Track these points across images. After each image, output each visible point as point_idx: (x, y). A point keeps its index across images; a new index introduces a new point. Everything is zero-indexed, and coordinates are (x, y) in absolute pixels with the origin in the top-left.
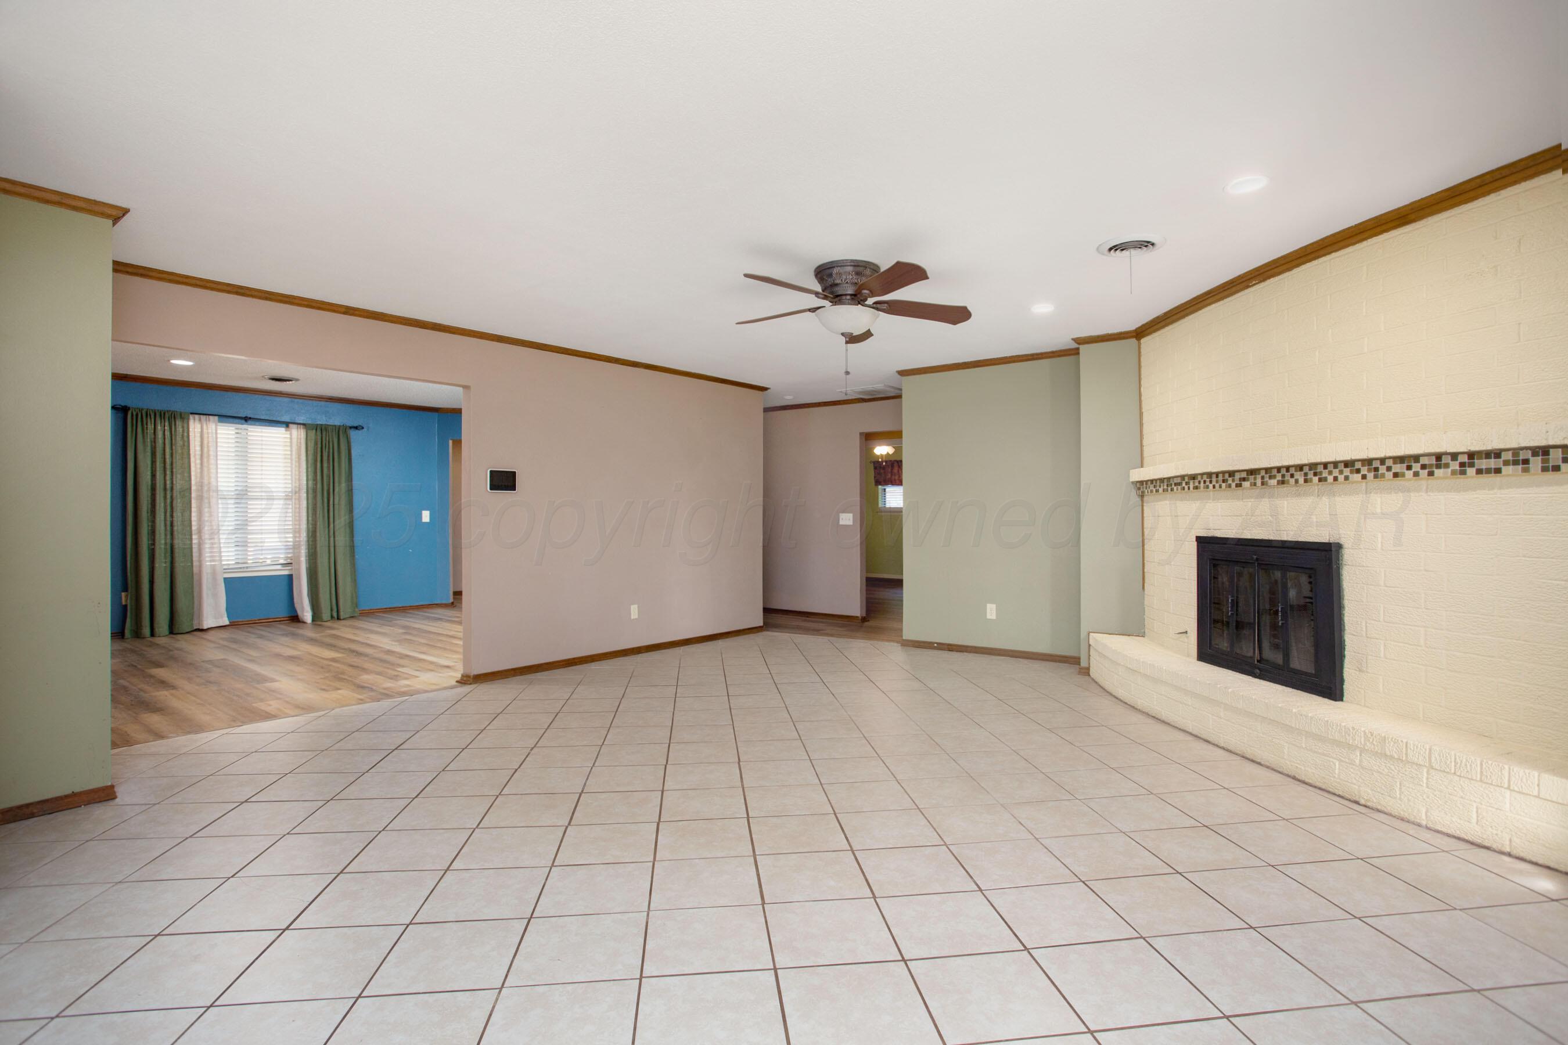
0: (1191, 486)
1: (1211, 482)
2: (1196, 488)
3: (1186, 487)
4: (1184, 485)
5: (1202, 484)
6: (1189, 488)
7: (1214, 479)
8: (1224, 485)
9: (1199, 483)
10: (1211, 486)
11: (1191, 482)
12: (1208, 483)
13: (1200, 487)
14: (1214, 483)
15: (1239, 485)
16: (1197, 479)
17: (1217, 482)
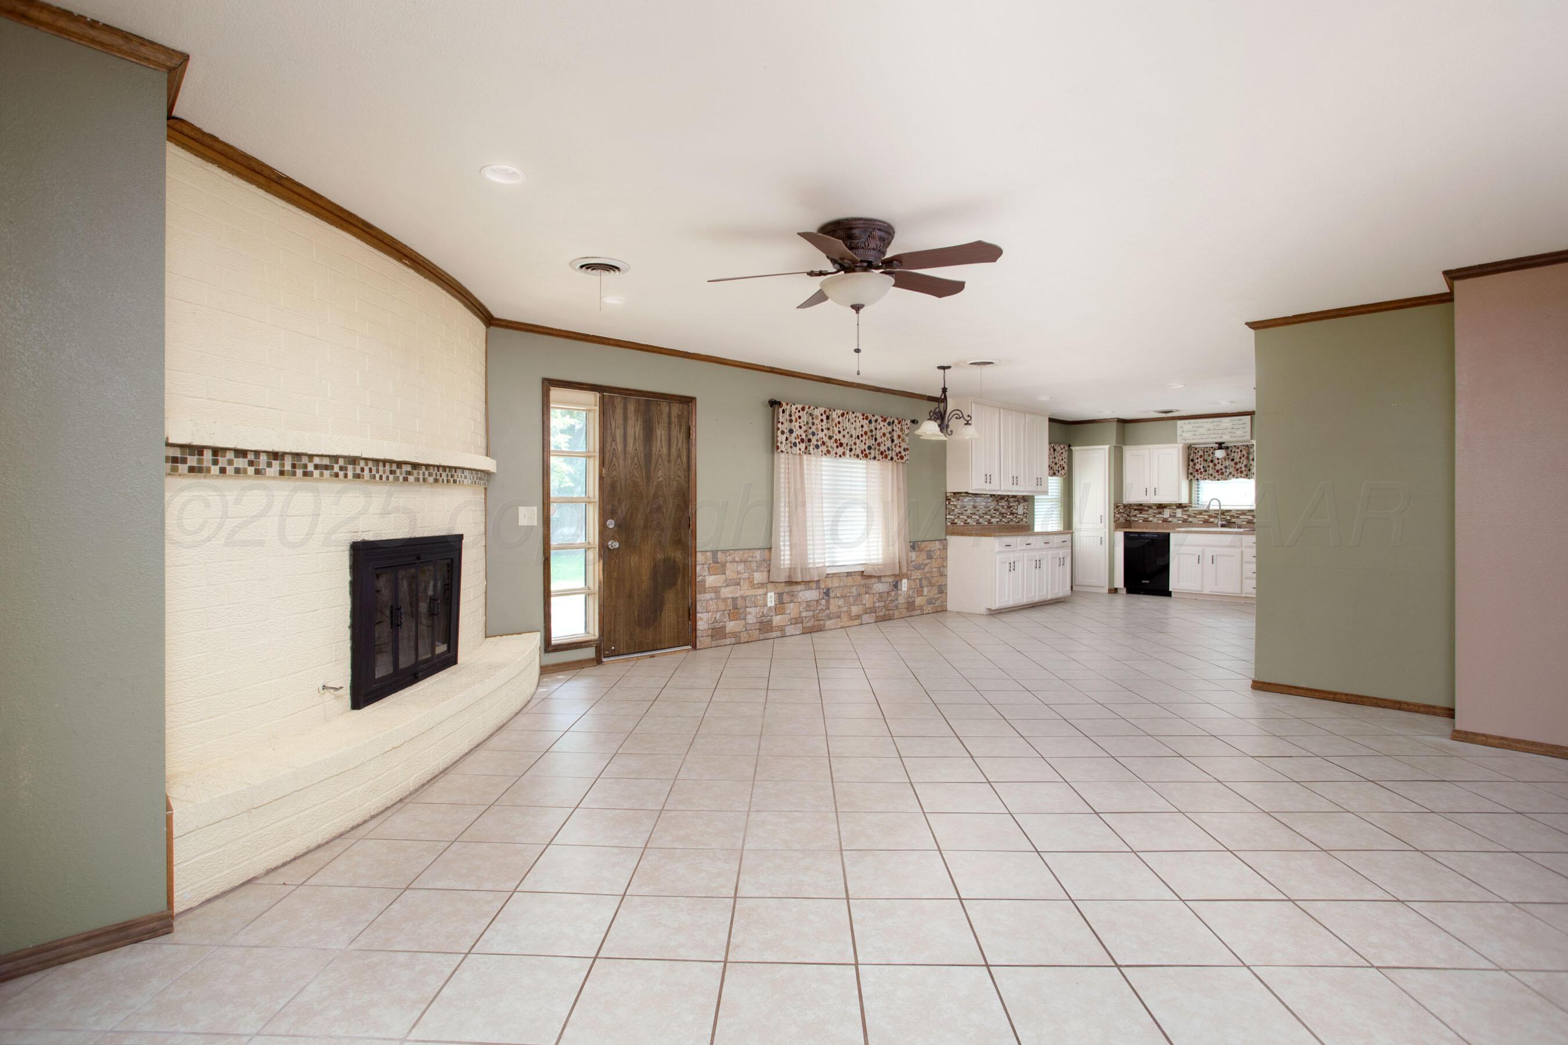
0: (350, 474)
1: (378, 472)
2: (357, 476)
3: (341, 474)
4: (336, 469)
5: (366, 471)
6: (346, 476)
7: (381, 468)
8: (391, 477)
9: (362, 470)
10: (378, 476)
11: (350, 467)
12: (374, 472)
13: (363, 476)
14: (381, 473)
15: (406, 479)
16: (359, 465)
17: (384, 473)
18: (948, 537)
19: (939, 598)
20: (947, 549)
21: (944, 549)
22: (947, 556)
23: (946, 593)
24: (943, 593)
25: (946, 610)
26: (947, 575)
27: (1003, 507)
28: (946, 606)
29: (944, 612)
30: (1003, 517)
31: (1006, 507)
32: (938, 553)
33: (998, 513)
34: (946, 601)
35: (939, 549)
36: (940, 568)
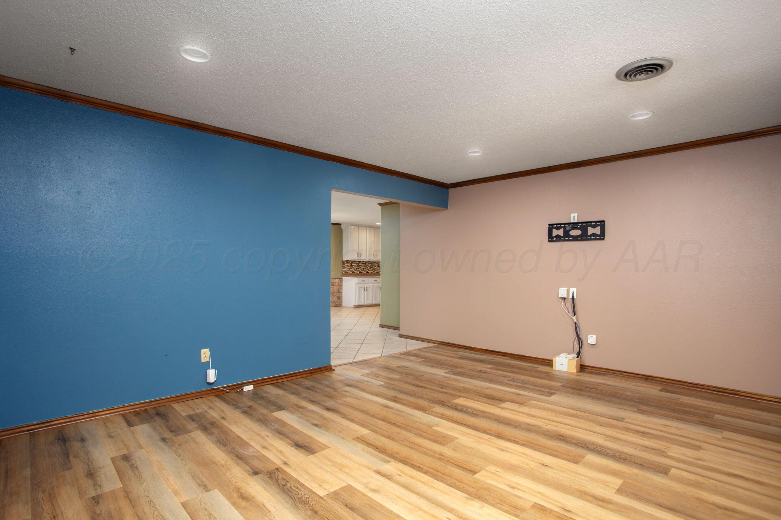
18: (343, 278)
19: (338, 301)
20: (342, 282)
21: (340, 282)
22: (342, 285)
23: (342, 299)
24: (340, 299)
25: (342, 306)
26: (342, 292)
27: (375, 266)
28: (342, 304)
29: (341, 307)
30: (375, 270)
31: (377, 266)
32: (338, 283)
33: (372, 269)
34: (342, 303)
35: (338, 282)
36: (338, 289)
